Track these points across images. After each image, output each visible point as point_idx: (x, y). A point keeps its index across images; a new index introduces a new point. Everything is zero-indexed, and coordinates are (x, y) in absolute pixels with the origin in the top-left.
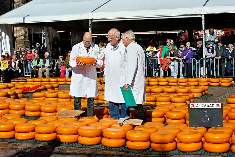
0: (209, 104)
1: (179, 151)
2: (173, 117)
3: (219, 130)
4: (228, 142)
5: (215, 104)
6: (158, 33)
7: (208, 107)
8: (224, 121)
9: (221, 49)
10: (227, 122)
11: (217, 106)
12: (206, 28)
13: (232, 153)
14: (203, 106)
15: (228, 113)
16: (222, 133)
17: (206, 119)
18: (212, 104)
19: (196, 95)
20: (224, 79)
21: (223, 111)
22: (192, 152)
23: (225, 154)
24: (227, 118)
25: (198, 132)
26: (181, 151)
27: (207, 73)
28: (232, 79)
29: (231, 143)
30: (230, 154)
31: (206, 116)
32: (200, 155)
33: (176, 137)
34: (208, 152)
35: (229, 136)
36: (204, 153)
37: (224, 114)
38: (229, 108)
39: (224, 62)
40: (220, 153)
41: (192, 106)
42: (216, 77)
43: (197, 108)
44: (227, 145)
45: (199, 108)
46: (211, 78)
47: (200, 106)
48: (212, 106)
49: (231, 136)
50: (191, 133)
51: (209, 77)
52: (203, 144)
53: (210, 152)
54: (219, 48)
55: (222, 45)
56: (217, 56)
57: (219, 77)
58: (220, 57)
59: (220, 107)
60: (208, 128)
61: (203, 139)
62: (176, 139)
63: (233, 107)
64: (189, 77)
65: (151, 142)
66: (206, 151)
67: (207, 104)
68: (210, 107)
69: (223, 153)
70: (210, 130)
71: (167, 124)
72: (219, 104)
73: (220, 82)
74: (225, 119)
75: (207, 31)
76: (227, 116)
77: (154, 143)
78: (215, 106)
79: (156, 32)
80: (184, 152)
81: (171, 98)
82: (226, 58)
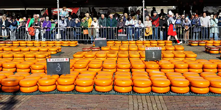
0: (61, 59)
1: (40, 91)
2: (36, 68)
3: (68, 76)
4: (73, 84)
5: (65, 59)
6: (26, 9)
7: (60, 61)
8: (71, 70)
9: (70, 21)
10: (73, 70)
11: (66, 60)
12: (60, 7)
13: (76, 92)
14: (56, 60)
15: (74, 65)
16: (69, 78)
17: (59, 69)
18: (62, 59)
19: (52, 53)
20: (72, 42)
21: (70, 63)
22: (49, 92)
23: (71, 92)
24: (73, 68)
25: (54, 78)
26: (41, 92)
27: (60, 38)
28: (77, 42)
29: (75, 85)
30: (75, 92)
31: (59, 67)
32: (55, 94)
33: (38, 82)
34: (60, 91)
35: (74, 80)
36: (57, 92)
37: (71, 65)
38: (74, 61)
39: (72, 30)
40: (68, 92)
41: (49, 60)
42: (67, 40)
43: (53, 61)
44: (73, 86)
45: (54, 61)
46: (63, 41)
47: (55, 60)
48: (62, 60)
49: (75, 80)
50: (49, 79)
51: (62, 40)
52: (56, 86)
53: (61, 92)
54: (69, 21)
55: (71, 19)
56: (67, 26)
57: (68, 40)
58: (69, 27)
59: (68, 61)
60: (60, 75)
61: (57, 83)
62: (38, 84)
63: (77, 60)
64: (48, 40)
65: (20, 86)
66: (58, 91)
67: (59, 59)
68: (62, 61)
69: (70, 91)
70: (61, 76)
71: (32, 73)
72: (67, 58)
73: (69, 43)
74: (72, 68)
75: (61, 9)
76: (73, 66)
77: (22, 87)
78: (65, 60)
79: (25, 9)
80: (43, 92)
81: (35, 55)
82: (73, 27)
